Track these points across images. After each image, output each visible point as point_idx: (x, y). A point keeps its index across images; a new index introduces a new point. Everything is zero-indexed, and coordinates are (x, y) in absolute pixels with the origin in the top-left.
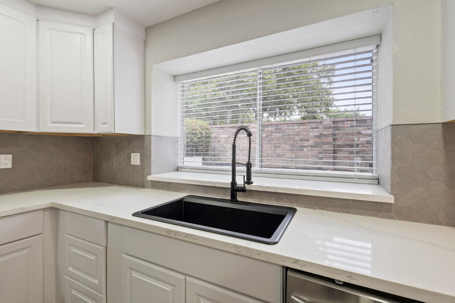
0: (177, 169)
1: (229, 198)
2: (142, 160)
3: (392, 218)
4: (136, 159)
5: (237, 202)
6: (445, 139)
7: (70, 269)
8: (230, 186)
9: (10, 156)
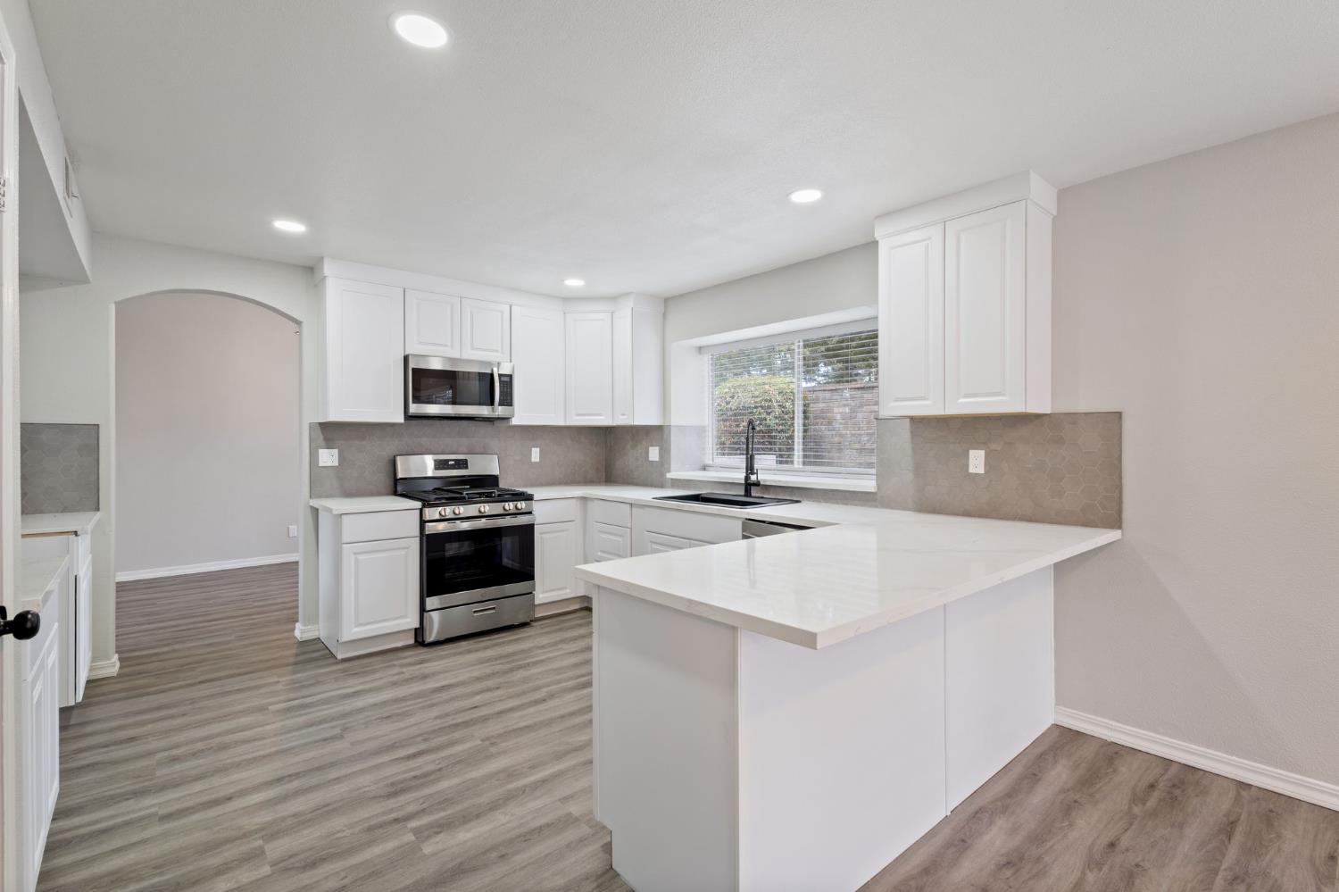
0: (704, 468)
1: (743, 493)
2: (661, 456)
3: (877, 507)
4: (654, 453)
5: (750, 496)
6: (912, 432)
7: (599, 553)
8: (743, 482)
9: (538, 449)
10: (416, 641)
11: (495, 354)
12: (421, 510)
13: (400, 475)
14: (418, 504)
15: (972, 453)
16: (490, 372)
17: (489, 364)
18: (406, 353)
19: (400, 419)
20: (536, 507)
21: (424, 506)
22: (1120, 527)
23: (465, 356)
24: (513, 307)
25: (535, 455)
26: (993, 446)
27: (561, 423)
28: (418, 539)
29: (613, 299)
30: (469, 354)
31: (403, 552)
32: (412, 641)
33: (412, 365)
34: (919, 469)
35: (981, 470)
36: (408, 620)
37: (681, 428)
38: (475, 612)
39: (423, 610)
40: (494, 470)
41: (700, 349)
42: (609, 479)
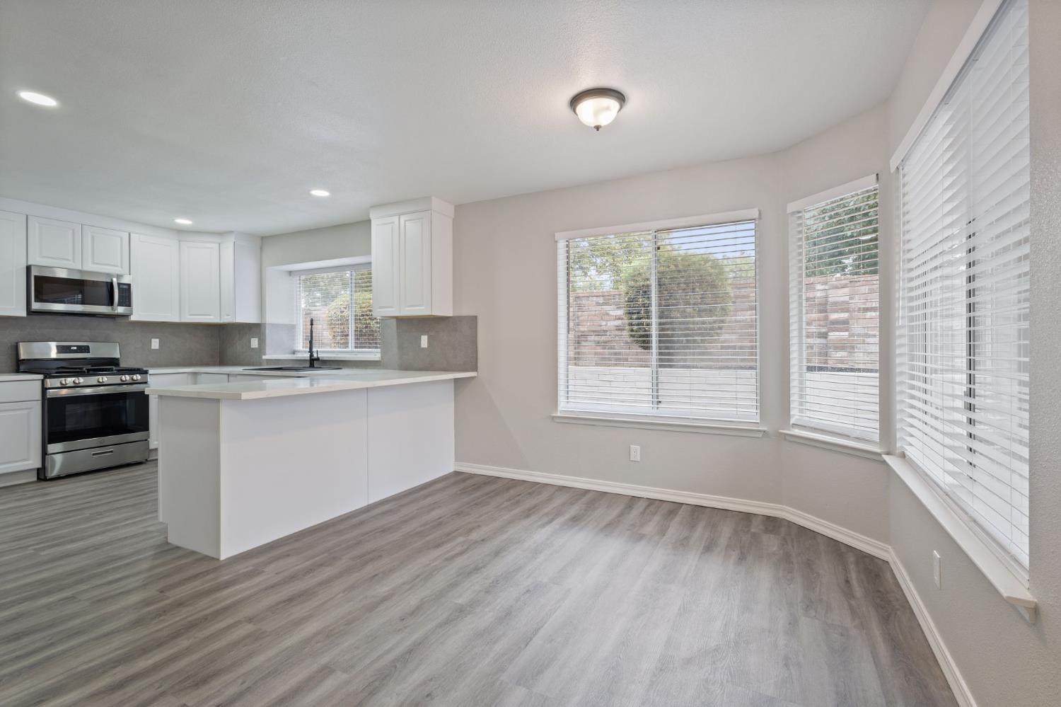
2: (259, 344)
3: (381, 369)
4: (254, 343)
6: (397, 326)
8: (309, 359)
9: (158, 340)
10: (38, 478)
11: (116, 268)
12: (43, 381)
13: (22, 357)
14: (41, 377)
15: (422, 337)
16: (110, 281)
17: (108, 275)
18: (29, 264)
19: (23, 314)
20: (150, 379)
21: (45, 377)
22: (477, 371)
23: (85, 268)
24: (132, 235)
25: (155, 344)
26: (432, 334)
27: (176, 319)
28: (40, 403)
29: (221, 234)
30: (90, 266)
31: (26, 412)
32: (35, 479)
33: (34, 273)
34: (401, 347)
35: (426, 346)
36: (31, 462)
37: (275, 326)
38: (94, 454)
39: (44, 453)
40: (116, 354)
41: (290, 273)
42: (222, 362)
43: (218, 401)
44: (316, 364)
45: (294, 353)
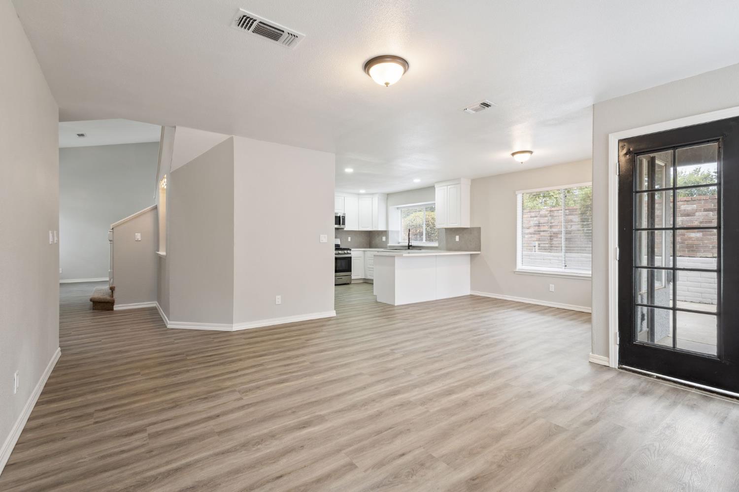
2: (386, 239)
9: (350, 238)
11: (341, 211)
15: (456, 237)
16: (339, 216)
20: (352, 252)
22: (480, 251)
24: (345, 198)
26: (460, 235)
27: (357, 230)
29: (373, 194)
34: (447, 241)
35: (458, 240)
37: (392, 231)
40: (339, 243)
41: (398, 208)
42: (370, 247)
43: (394, 257)
44: (410, 248)
45: (399, 243)
